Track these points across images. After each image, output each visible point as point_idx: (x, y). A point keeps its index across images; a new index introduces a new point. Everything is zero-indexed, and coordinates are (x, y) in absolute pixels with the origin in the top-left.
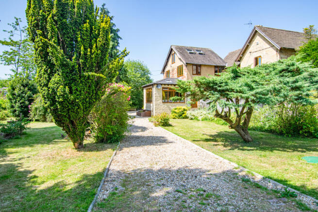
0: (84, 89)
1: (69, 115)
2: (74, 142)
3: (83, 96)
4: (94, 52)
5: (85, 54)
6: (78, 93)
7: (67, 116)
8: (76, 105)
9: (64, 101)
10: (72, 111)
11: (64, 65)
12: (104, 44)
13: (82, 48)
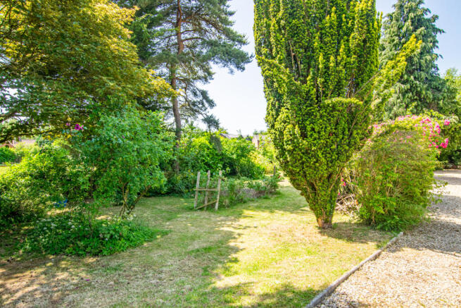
0: (326, 128)
1: (304, 172)
2: (318, 217)
3: (322, 141)
4: (341, 61)
5: (327, 68)
6: (316, 135)
7: (301, 173)
8: (312, 156)
9: (294, 150)
10: (307, 167)
11: (292, 93)
12: (364, 41)
13: (321, 58)
